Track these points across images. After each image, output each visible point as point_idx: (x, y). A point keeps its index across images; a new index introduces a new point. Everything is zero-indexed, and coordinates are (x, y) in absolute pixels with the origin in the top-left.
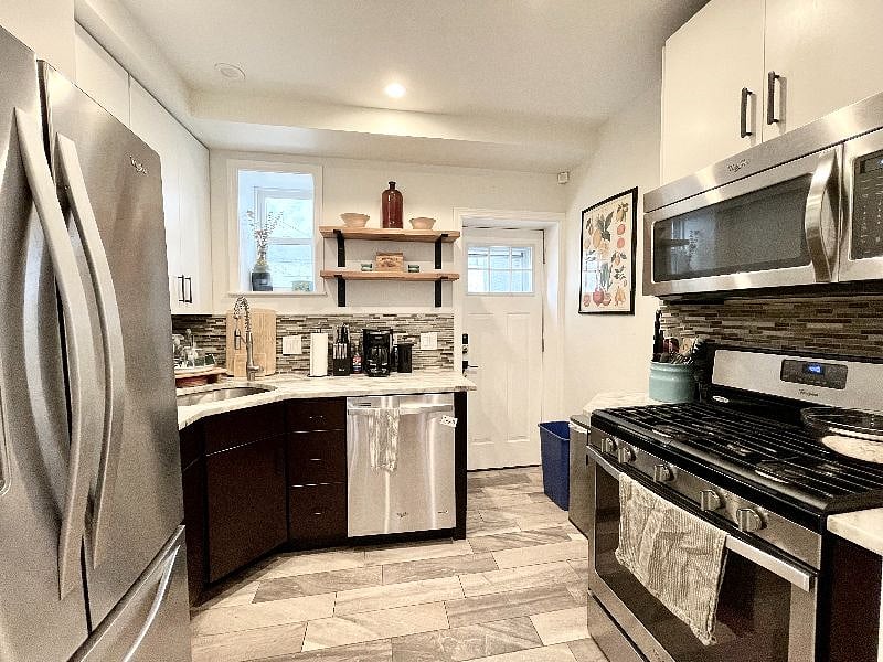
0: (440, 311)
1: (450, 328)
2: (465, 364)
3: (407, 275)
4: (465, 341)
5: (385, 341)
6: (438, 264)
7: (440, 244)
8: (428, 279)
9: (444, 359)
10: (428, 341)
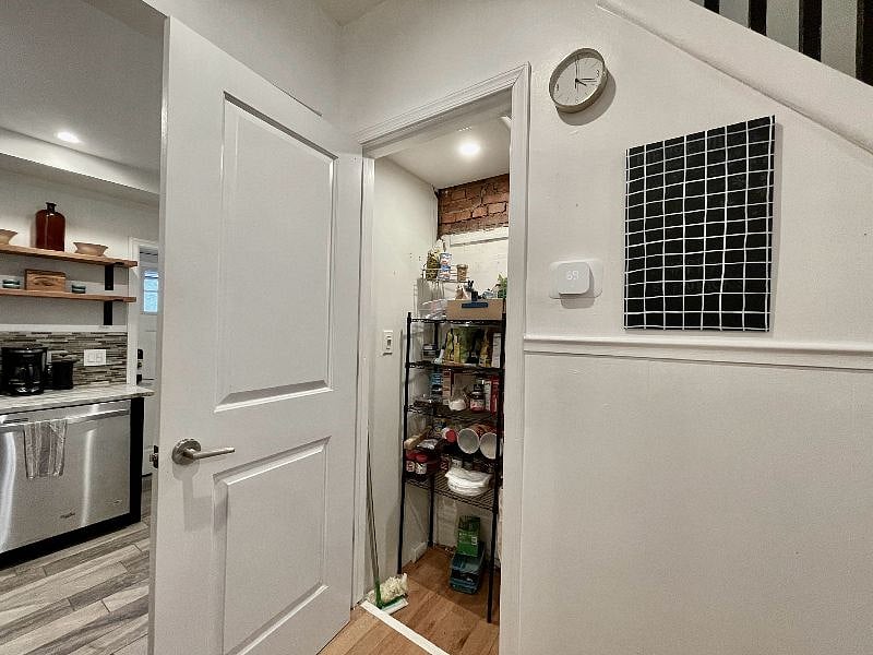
0: (111, 329)
1: (124, 345)
2: (139, 378)
3: (70, 294)
4: (140, 354)
5: (37, 359)
6: (109, 286)
7: (111, 271)
8: (95, 300)
9: (115, 374)
10: (94, 358)
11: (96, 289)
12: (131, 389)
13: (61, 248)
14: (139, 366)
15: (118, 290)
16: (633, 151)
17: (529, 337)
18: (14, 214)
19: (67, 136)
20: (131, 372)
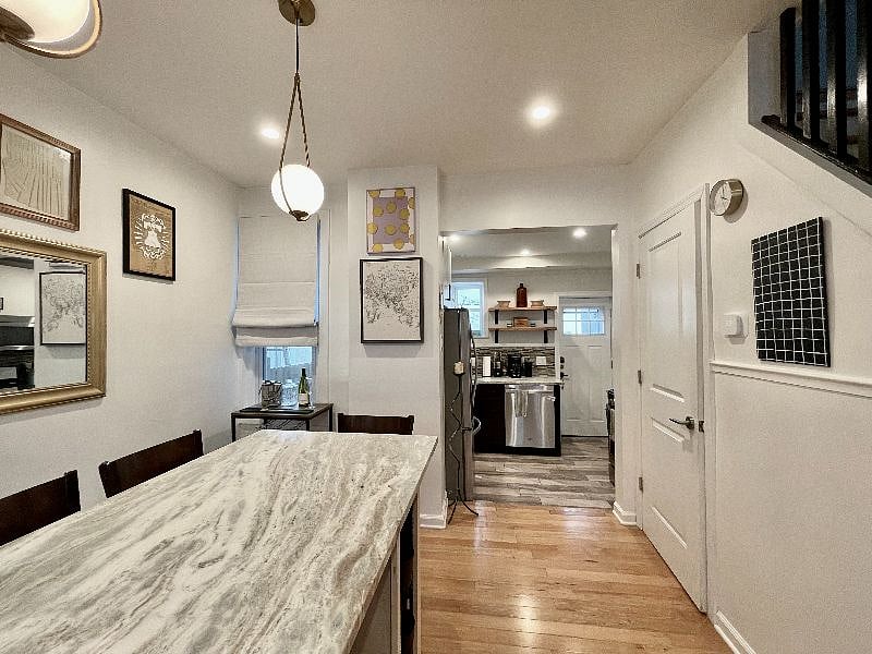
0: (547, 345)
1: (553, 354)
2: (562, 375)
3: (530, 328)
4: (562, 361)
5: (519, 360)
6: (546, 322)
7: (547, 313)
8: (540, 330)
9: (550, 370)
10: (541, 361)
11: (540, 324)
12: (557, 380)
13: (526, 306)
14: (562, 367)
15: (550, 324)
16: (753, 242)
17: (717, 362)
18: (506, 292)
19: (525, 252)
20: (558, 371)
